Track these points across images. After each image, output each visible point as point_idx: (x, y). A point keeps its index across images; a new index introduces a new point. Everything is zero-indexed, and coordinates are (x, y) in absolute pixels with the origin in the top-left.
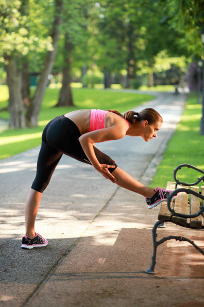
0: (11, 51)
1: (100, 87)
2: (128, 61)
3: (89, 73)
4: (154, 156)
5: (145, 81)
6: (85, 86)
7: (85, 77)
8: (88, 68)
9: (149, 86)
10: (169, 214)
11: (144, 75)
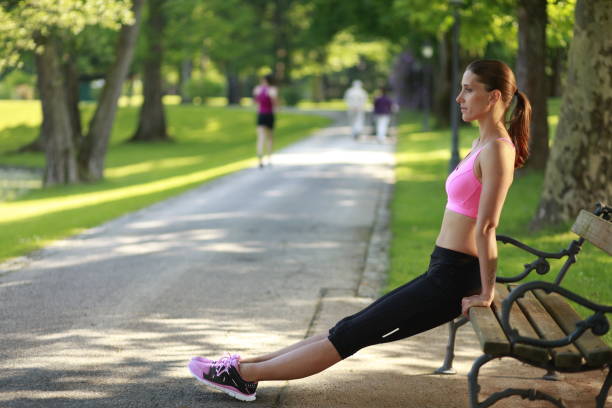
0: (48, 26)
1: (220, 102)
2: (273, 50)
3: (196, 75)
4: (370, 230)
5: (308, 91)
6: (186, 101)
7: (187, 84)
8: (192, 66)
9: (316, 100)
10: (503, 339)
11: (305, 79)
